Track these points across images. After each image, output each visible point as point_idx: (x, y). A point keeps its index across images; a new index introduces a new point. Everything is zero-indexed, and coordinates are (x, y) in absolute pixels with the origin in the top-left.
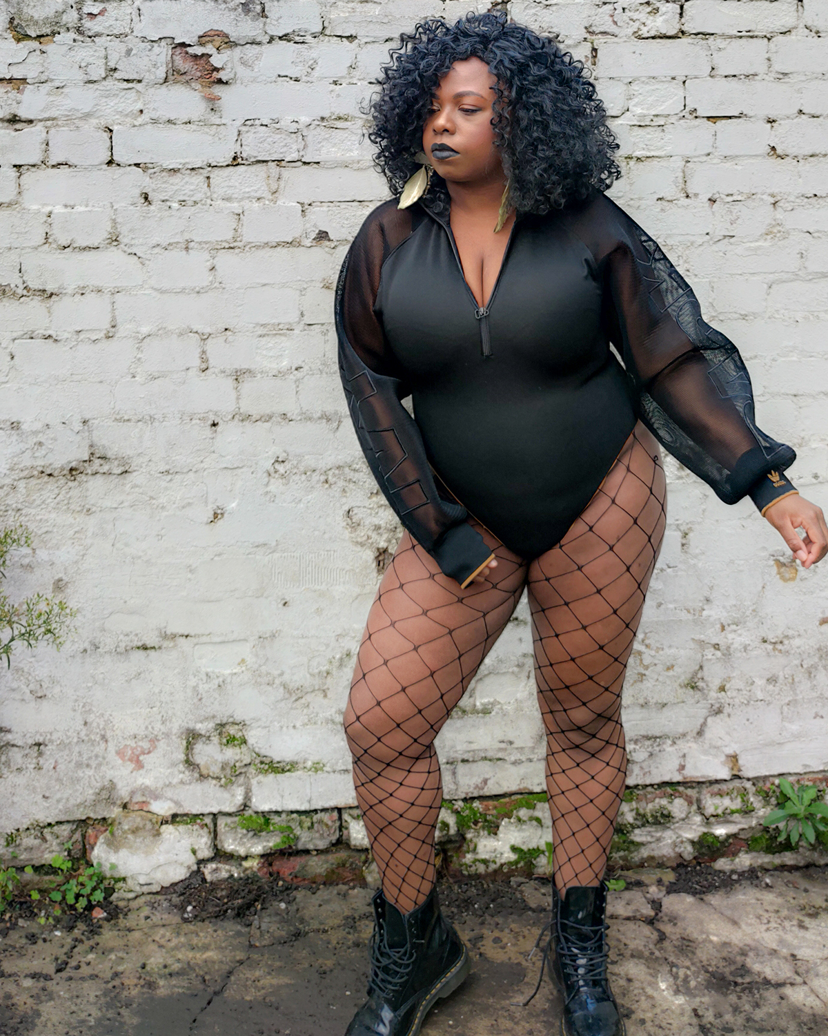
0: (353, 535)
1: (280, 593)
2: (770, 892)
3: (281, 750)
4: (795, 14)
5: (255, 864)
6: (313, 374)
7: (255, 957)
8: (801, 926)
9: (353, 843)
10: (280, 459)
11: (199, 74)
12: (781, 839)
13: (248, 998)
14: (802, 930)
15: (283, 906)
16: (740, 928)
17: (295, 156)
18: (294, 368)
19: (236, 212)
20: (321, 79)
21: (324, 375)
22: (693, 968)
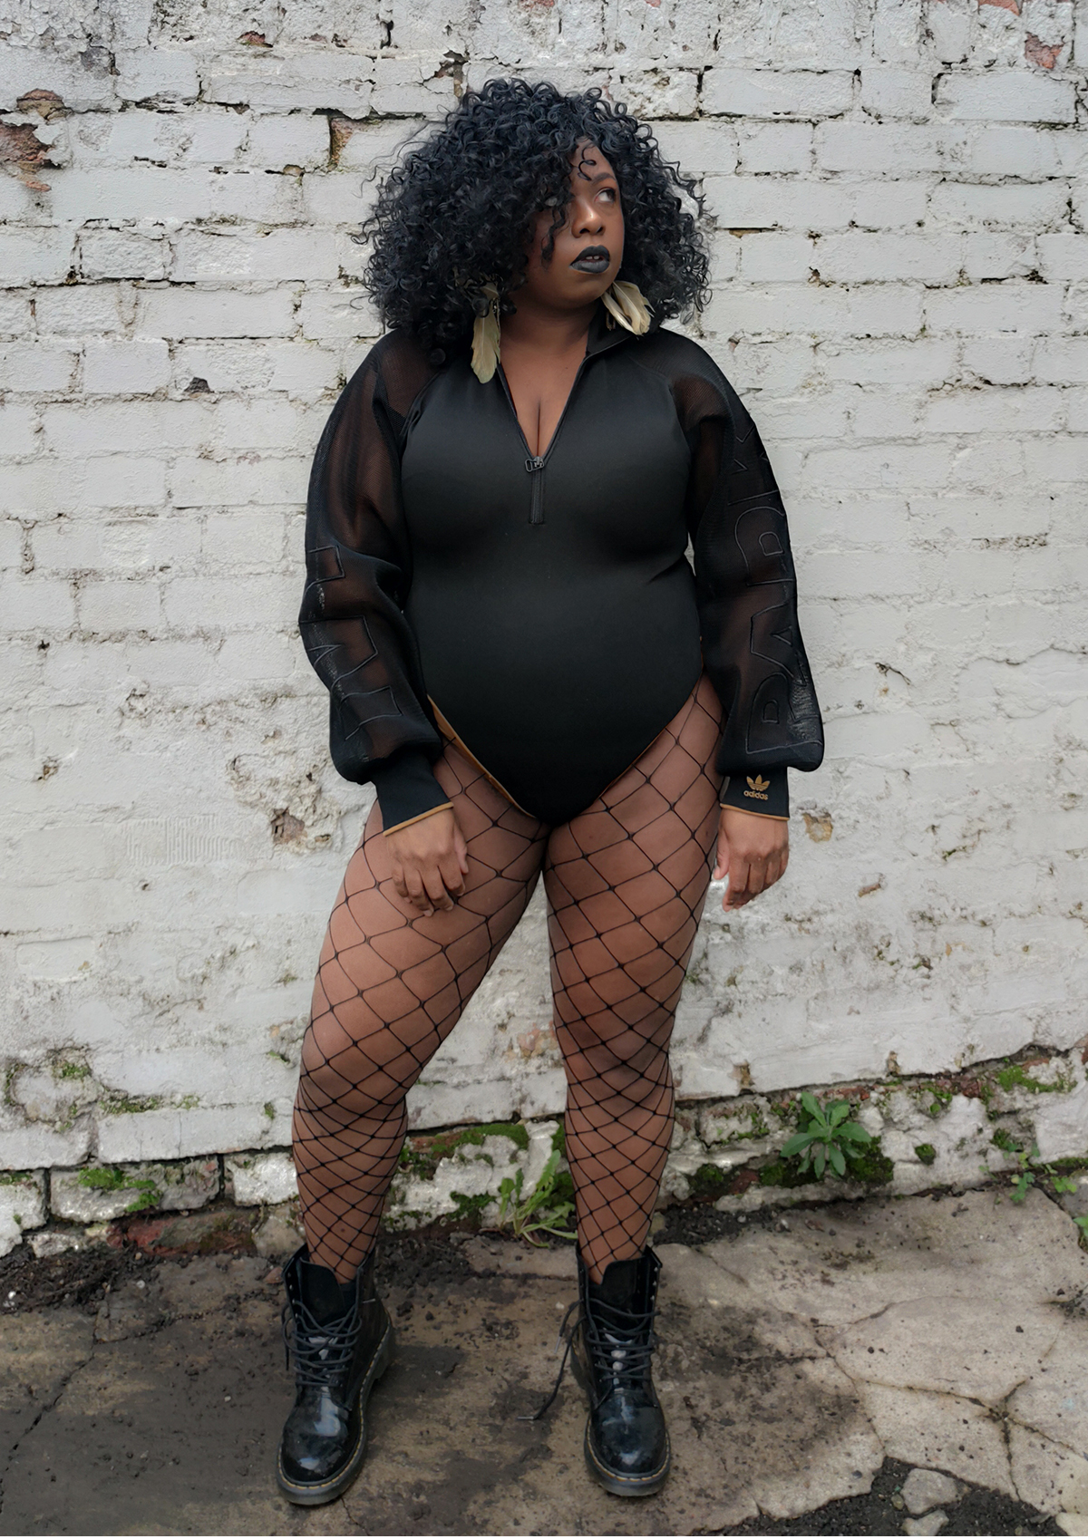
0: (239, 793)
1: (138, 873)
2: (786, 1236)
3: (137, 1082)
4: (850, 91)
5: (104, 1232)
6: (185, 577)
7: (102, 1355)
8: (826, 1281)
9: (238, 1198)
10: (137, 693)
11: (18, 153)
12: (803, 1169)
13: (90, 1413)
14: (826, 1287)
15: (141, 1284)
16: (747, 1287)
17: (158, 273)
18: (157, 568)
19: (74, 350)
20: (197, 164)
21: (201, 577)
22: (686, 1343)
